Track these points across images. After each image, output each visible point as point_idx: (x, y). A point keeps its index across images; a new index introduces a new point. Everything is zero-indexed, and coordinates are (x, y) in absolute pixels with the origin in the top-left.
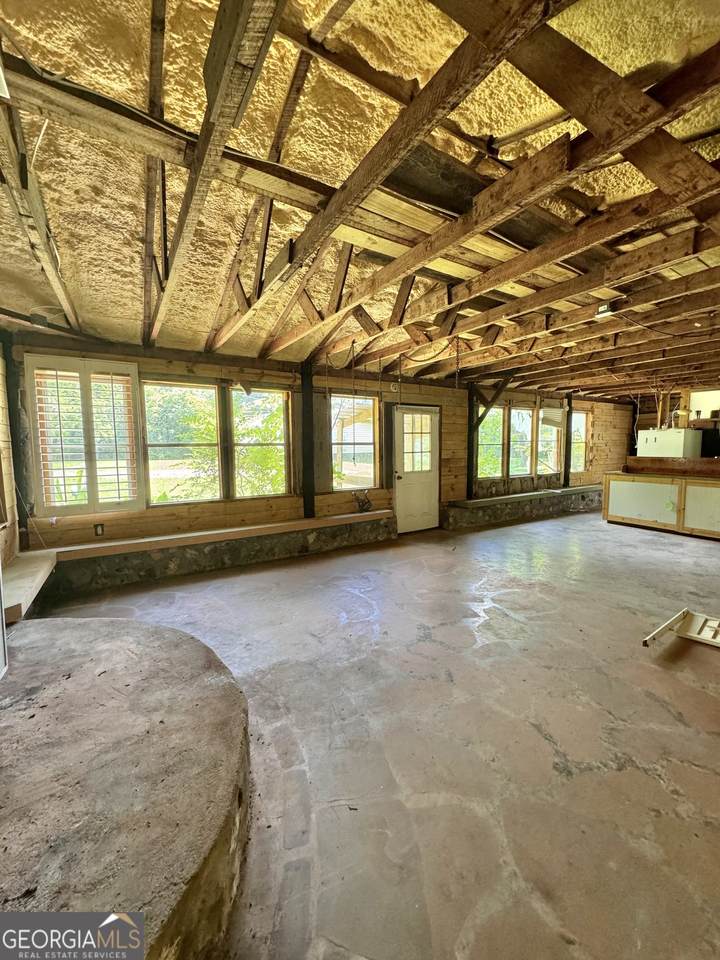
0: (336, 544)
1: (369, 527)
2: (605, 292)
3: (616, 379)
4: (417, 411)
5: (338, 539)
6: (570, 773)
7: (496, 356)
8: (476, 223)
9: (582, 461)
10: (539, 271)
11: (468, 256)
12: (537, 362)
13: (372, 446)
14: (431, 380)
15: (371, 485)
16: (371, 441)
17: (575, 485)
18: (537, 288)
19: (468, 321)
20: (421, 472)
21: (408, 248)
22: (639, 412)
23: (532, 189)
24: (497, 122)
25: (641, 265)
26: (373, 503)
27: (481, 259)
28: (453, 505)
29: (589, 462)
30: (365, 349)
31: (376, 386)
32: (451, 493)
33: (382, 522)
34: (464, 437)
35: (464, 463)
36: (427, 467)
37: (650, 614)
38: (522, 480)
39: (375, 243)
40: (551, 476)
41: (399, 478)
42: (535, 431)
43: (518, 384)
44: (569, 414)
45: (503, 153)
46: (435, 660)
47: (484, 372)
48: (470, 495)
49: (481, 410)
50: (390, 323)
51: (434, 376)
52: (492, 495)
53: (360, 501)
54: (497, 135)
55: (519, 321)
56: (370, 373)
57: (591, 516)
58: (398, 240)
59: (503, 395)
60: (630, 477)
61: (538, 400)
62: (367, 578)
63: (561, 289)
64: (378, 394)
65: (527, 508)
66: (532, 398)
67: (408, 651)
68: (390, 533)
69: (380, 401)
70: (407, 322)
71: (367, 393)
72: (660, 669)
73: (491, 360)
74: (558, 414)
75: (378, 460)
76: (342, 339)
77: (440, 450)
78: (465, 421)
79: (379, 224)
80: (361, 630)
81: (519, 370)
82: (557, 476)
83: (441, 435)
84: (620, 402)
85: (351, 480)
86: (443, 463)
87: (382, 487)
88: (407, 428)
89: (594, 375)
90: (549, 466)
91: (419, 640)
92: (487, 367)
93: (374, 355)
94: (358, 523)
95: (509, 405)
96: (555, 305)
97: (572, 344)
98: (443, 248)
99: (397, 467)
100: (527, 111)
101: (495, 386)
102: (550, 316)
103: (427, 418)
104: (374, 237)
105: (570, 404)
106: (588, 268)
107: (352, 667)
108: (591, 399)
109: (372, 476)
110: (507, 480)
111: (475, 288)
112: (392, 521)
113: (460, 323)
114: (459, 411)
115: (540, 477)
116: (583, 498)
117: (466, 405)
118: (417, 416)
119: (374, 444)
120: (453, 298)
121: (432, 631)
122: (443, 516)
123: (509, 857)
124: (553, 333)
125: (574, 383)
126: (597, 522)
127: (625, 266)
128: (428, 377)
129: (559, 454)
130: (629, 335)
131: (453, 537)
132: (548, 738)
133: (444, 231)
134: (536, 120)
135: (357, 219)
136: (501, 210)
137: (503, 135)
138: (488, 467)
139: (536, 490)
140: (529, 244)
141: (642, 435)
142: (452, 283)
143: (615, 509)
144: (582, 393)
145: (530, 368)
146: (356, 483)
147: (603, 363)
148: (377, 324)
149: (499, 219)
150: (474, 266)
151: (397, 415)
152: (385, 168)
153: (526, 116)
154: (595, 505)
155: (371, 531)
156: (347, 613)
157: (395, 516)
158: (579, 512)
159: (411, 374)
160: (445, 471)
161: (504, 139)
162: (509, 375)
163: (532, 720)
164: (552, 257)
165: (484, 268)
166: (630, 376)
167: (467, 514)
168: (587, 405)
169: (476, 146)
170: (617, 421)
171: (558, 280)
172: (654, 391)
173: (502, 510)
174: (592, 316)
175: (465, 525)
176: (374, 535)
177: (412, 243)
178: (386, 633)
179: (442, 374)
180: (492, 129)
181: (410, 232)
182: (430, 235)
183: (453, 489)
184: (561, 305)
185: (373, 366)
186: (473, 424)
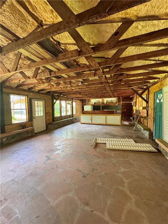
0: (14, 140)
1: (26, 133)
2: (81, 80)
3: (81, 96)
4: (39, 101)
5: (15, 138)
6: (85, 177)
7: (59, 89)
8: (59, 60)
9: (75, 112)
10: (70, 73)
11: (55, 66)
12: (67, 91)
13: (25, 110)
14: (42, 93)
15: (26, 121)
16: (25, 108)
17: (74, 117)
18: (69, 76)
19: (53, 80)
20: (41, 116)
21: (41, 60)
22: (84, 102)
23: (72, 57)
24: (61, 39)
25: (87, 76)
26: (26, 126)
27: (58, 68)
28: (49, 124)
29: (76, 112)
30: (23, 82)
31: (27, 93)
32: (49, 121)
33: (30, 131)
34: (51, 107)
35: (51, 113)
36: (42, 115)
37: (91, 140)
38: (64, 116)
39: (31, 56)
40: (70, 115)
41: (34, 118)
42: (66, 106)
43: (62, 95)
44: (72, 102)
45: (62, 46)
46: (52, 164)
47: (55, 92)
48: (53, 121)
49: (55, 101)
50: (33, 77)
51: (43, 92)
52: (58, 121)
53: (22, 126)
54: (60, 42)
55: (64, 82)
56: (24, 89)
57: (78, 123)
58: (38, 57)
59: (60, 98)
60: (84, 115)
61: (67, 99)
62: (28, 148)
63: (73, 78)
64: (27, 96)
65: (66, 122)
66: (65, 99)
67: (45, 164)
68: (32, 133)
69: (28, 97)
70: (38, 78)
71: (23, 95)
72: (94, 150)
73: (58, 90)
74: (70, 102)
75: (27, 113)
76: (15, 79)
77: (45, 110)
78: (51, 103)
79: (33, 52)
80: (29, 163)
81: (63, 92)
82: (71, 115)
83: (45, 107)
84: (80, 100)
85: (19, 120)
86: (46, 113)
87: (29, 121)
88: (36, 105)
89: (77, 95)
90: (69, 113)
91: (47, 160)
92: (56, 91)
93: (26, 85)
94: (22, 132)
95: (61, 100)
96: (72, 81)
97: (74, 88)
98: (51, 63)
99: (34, 115)
100: (67, 40)
101: (58, 96)
102: (70, 82)
103: (41, 102)
104: (31, 54)
105: (72, 100)
106: (79, 75)
107: (28, 175)
108: (76, 99)
109: (26, 118)
110: (61, 117)
111: (56, 73)
112: (33, 130)
113: (51, 80)
114: (49, 101)
115: (68, 116)
116: (76, 119)
117: (51, 99)
118: (39, 102)
119: (26, 109)
120: (51, 75)
121: (50, 157)
122: (47, 127)
123: (79, 202)
124: (71, 86)
125: (73, 96)
126: (79, 124)
127: (85, 76)
128: (41, 92)
129: (71, 110)
130: (83, 88)
131: (50, 132)
132: (80, 171)
133: (50, 59)
134: (69, 43)
135: (27, 48)
136: (65, 59)
137: (62, 42)
138: (57, 114)
139: (67, 118)
140: (69, 67)
141: (85, 107)
142: (51, 71)
143: (82, 121)
144: (74, 98)
145: (65, 92)
146: (21, 121)
147: (79, 93)
148: (28, 77)
149: (64, 61)
150: (57, 69)
151: (33, 101)
152: (39, 39)
153: (67, 41)
154: (78, 120)
155: (26, 134)
156: (23, 160)
157: (34, 129)
158: (75, 122)
159: (37, 91)
160: (47, 115)
161: (62, 43)
162: (61, 93)
163: (76, 169)
164: (73, 71)
165: (59, 70)
166: (83, 96)
167: (53, 125)
168: (75, 100)
169: (56, 42)
170: (80, 104)
171: (73, 76)
172: (86, 98)
173: (61, 124)
174: (78, 84)
175: (52, 128)
176: (27, 135)
177: (42, 59)
178: (37, 162)
179: (45, 92)
180: (59, 40)
181: (42, 56)
182: (47, 59)
183: (49, 120)
184: (73, 81)
185: (26, 88)
186: (53, 104)
